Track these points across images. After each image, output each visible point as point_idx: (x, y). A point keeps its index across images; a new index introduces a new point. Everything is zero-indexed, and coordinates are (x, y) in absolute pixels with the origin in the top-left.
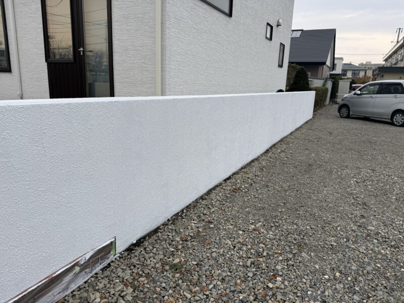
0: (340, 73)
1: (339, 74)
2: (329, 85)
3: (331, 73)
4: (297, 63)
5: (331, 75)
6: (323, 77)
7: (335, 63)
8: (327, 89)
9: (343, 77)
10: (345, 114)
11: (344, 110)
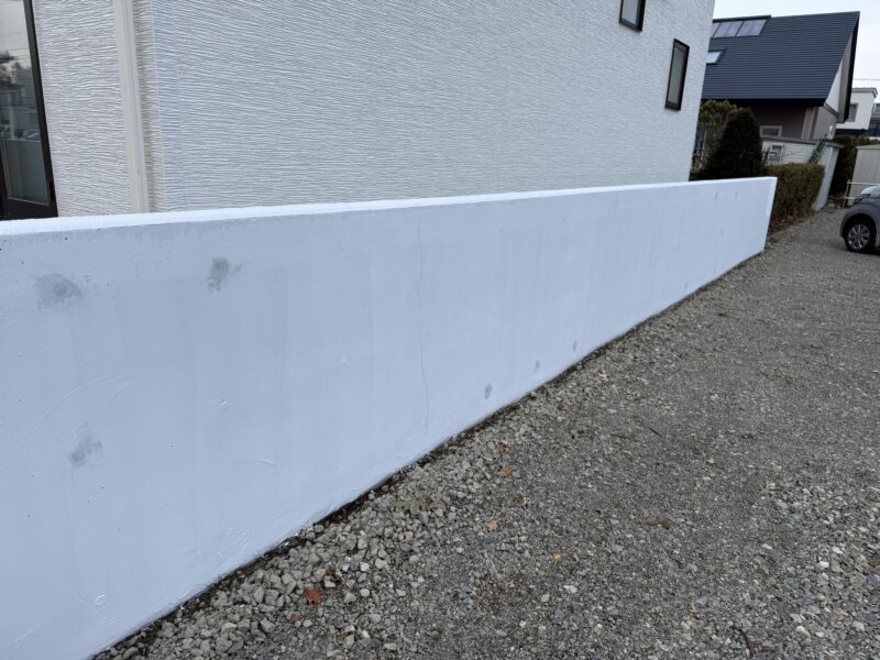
0: (866, 127)
1: (863, 131)
2: (829, 159)
3: (840, 126)
5: (838, 132)
6: (815, 137)
7: (853, 101)
8: (821, 170)
9: (872, 138)
10: (862, 243)
11: (858, 231)
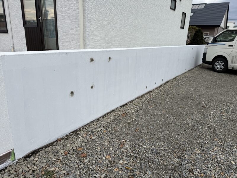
4: (197, 26)
